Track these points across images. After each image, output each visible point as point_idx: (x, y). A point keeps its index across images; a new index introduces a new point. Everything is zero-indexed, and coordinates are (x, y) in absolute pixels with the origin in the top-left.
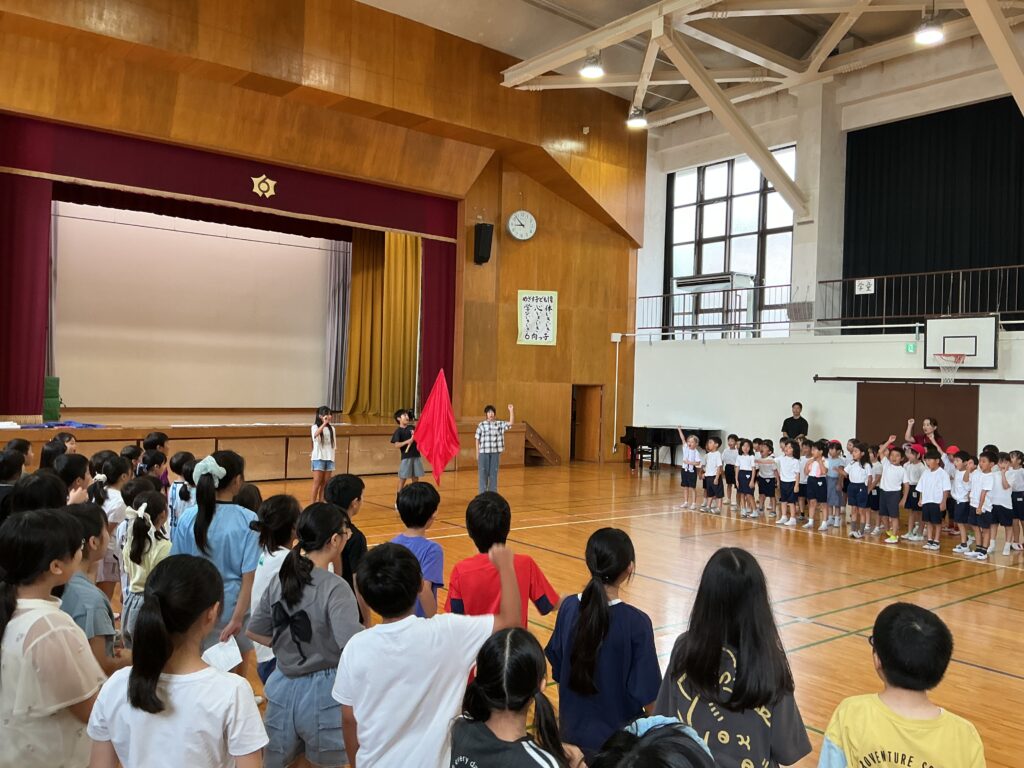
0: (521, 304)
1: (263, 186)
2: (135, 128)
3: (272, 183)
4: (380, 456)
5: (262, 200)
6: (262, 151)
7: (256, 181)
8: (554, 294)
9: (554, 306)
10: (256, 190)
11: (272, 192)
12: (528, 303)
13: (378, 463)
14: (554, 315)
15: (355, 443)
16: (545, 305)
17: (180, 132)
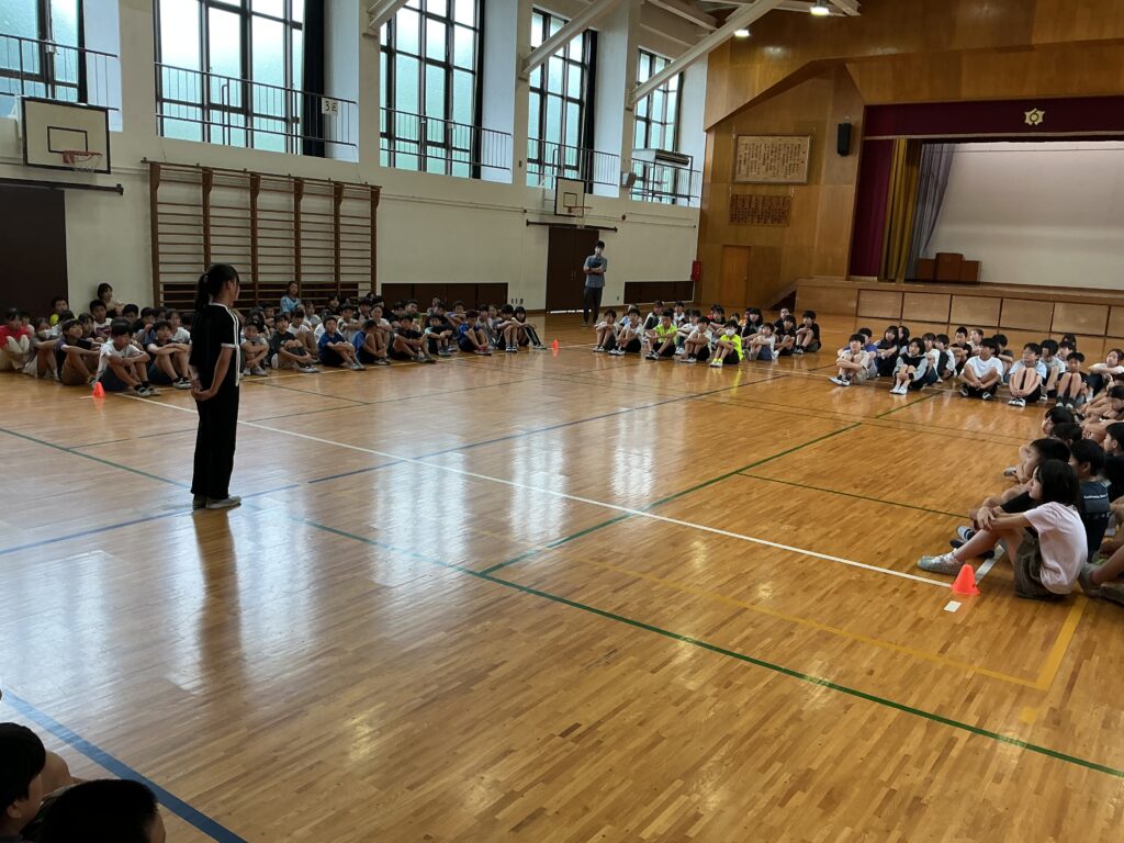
1: (1034, 117)
2: (939, 98)
3: (1041, 114)
4: (1083, 321)
5: (1033, 128)
6: (1029, 91)
7: (1028, 114)
10: (1027, 121)
11: (1040, 120)
13: (1080, 325)
15: (1060, 308)
17: (968, 93)
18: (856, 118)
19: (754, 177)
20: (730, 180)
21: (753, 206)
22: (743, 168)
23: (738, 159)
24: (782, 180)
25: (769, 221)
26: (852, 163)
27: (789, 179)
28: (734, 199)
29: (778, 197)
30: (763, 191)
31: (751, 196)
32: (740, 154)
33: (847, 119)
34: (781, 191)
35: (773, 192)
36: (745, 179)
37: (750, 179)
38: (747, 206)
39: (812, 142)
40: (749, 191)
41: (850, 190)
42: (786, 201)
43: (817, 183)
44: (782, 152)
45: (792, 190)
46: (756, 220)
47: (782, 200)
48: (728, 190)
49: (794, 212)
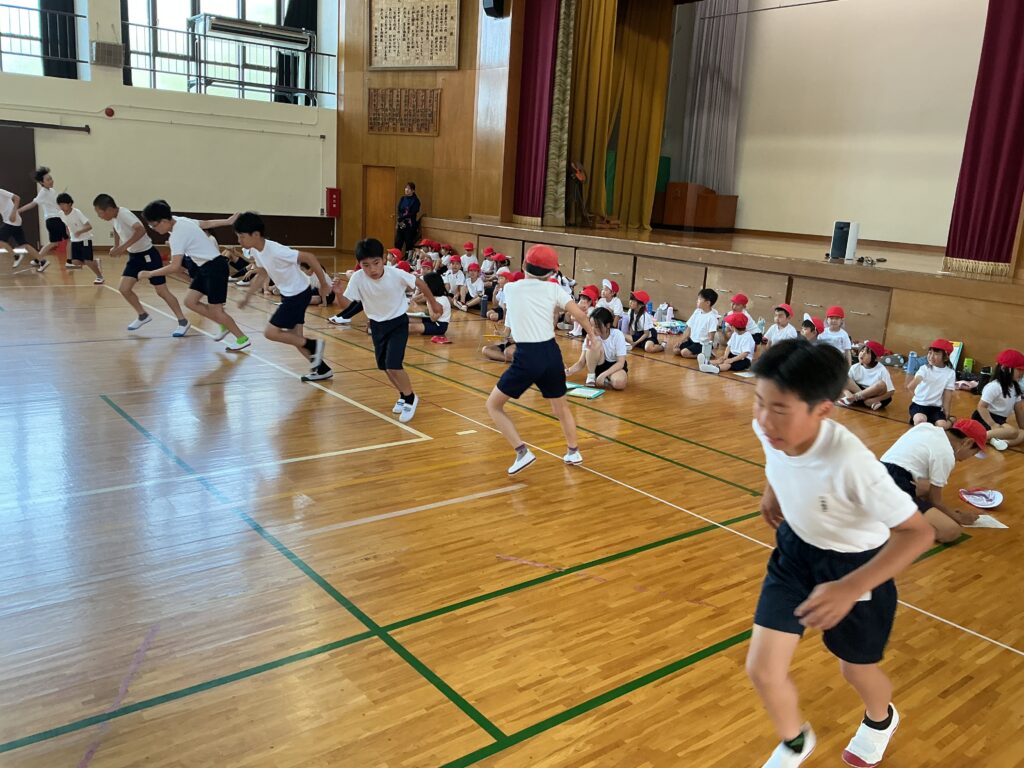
19: (394, 59)
20: (365, 66)
21: (395, 105)
22: (380, 46)
23: (374, 33)
24: (429, 64)
25: (414, 129)
26: (505, 30)
27: (436, 62)
28: (373, 95)
29: (425, 91)
30: (407, 81)
31: (392, 91)
32: (375, 25)
34: (428, 81)
35: (417, 82)
36: (385, 64)
37: (390, 64)
38: (387, 106)
39: (463, 2)
40: (389, 81)
42: (435, 97)
43: (472, 67)
44: (426, 19)
45: (441, 77)
46: (399, 126)
47: (428, 92)
48: (364, 80)
49: (445, 115)
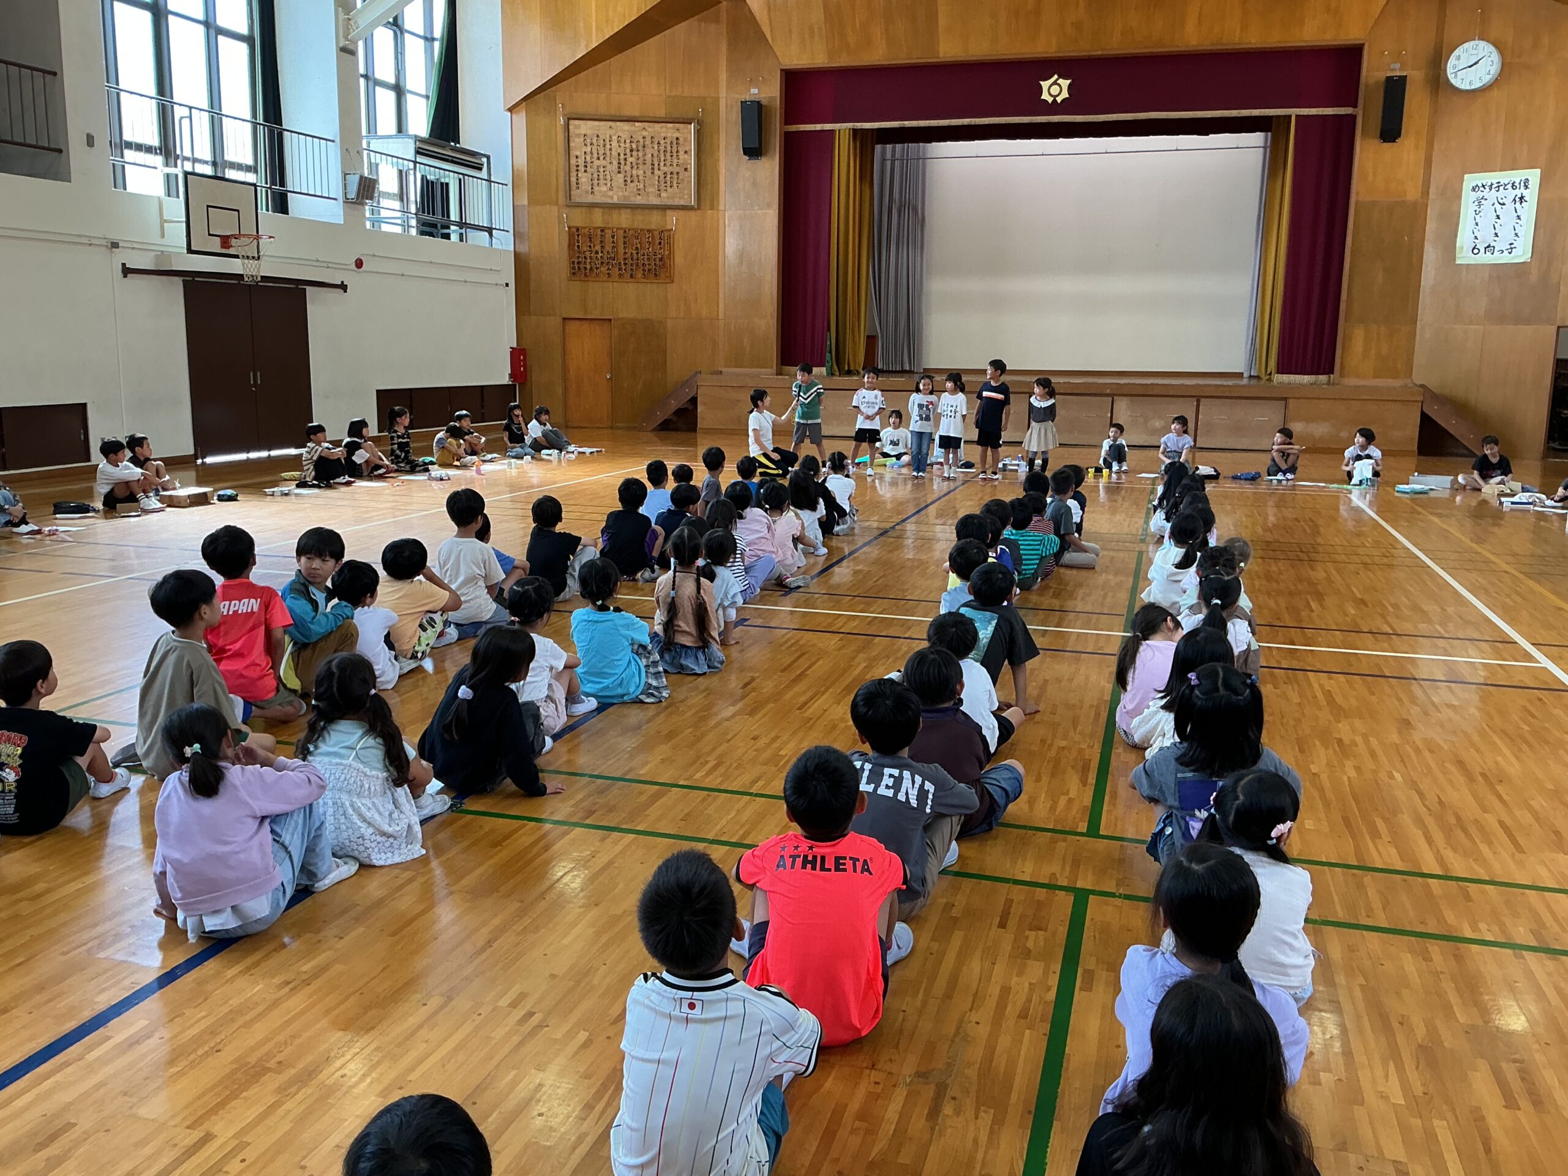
0: (1468, 199)
1: (1054, 89)
2: (903, 56)
3: (1065, 83)
4: (1159, 423)
5: (1054, 108)
6: (1045, 46)
7: (1045, 84)
8: (1534, 175)
9: (1532, 195)
10: (1045, 96)
11: (1065, 94)
12: (1480, 194)
14: (1529, 211)
15: (1121, 405)
16: (1511, 193)
17: (950, 47)
18: (769, 91)
19: (604, 193)
20: (562, 200)
21: (608, 248)
22: (584, 179)
23: (573, 161)
24: (655, 201)
25: (639, 275)
26: (769, 170)
27: (665, 198)
28: (574, 234)
29: (651, 231)
30: (624, 220)
31: (602, 229)
32: (574, 153)
33: (753, 93)
34: (654, 221)
35: (640, 221)
36: (590, 199)
37: (598, 199)
38: (598, 248)
39: (699, 133)
40: (598, 219)
41: (769, 219)
42: (664, 237)
43: (713, 206)
44: (649, 151)
45: (672, 220)
46: (615, 271)
47: (656, 233)
48: (560, 217)
49: (679, 259)
